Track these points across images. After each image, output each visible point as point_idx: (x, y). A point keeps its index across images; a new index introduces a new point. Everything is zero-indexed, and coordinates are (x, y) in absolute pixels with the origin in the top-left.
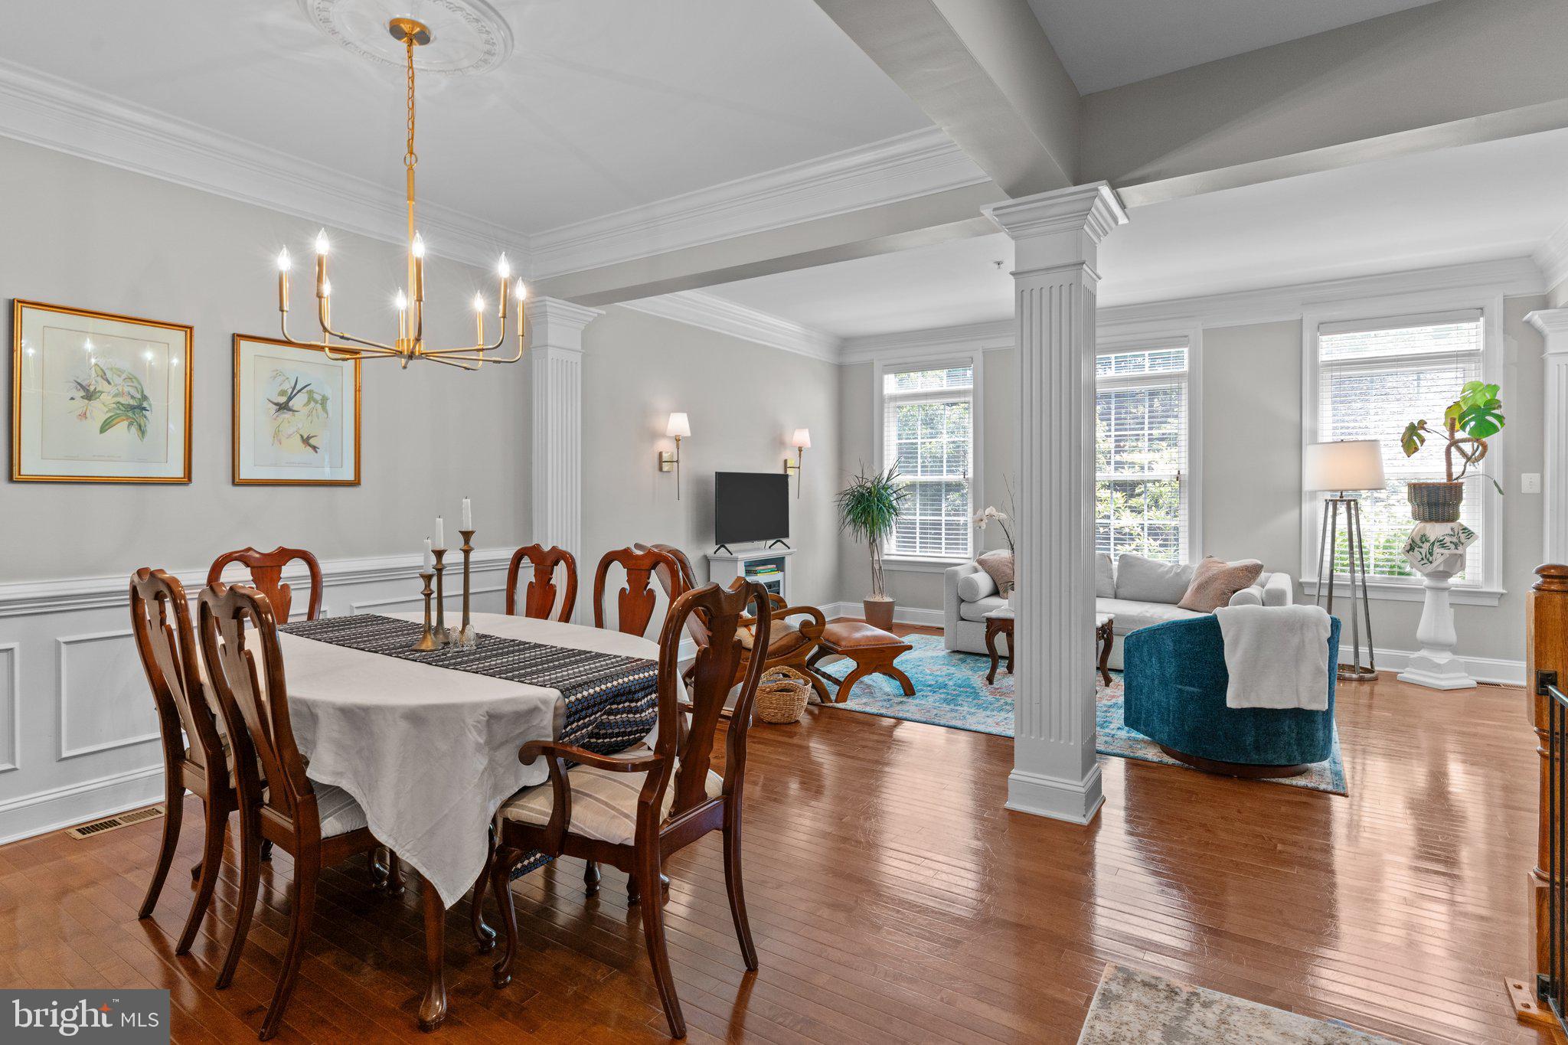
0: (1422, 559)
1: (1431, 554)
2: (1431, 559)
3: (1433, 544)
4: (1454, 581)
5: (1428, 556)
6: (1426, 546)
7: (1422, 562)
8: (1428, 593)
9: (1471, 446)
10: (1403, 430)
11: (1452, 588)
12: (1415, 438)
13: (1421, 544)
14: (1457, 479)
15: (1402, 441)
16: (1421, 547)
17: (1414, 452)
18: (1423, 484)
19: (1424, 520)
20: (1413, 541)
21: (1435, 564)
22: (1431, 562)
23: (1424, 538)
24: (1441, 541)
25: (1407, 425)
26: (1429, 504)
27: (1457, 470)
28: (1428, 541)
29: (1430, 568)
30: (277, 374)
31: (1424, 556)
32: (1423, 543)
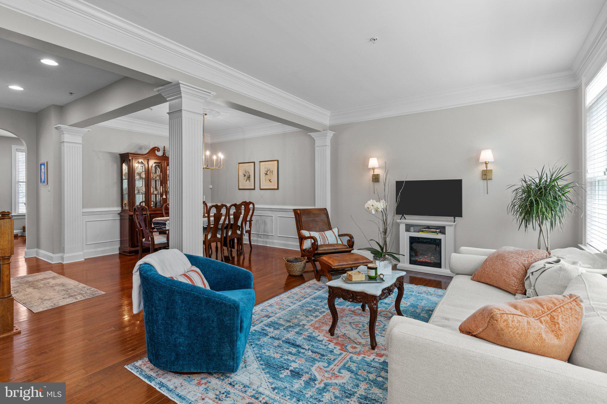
30: (265, 167)
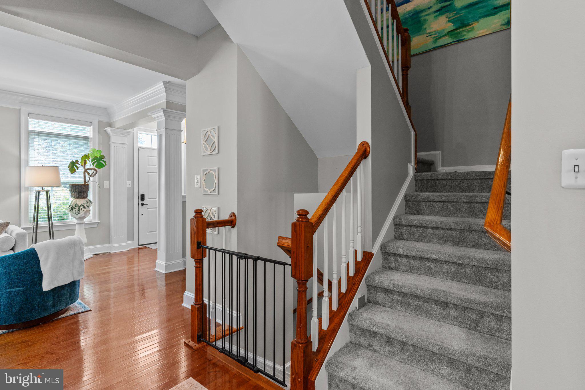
0: (76, 213)
1: (79, 211)
2: (79, 213)
3: (80, 207)
4: (86, 220)
5: (78, 211)
6: (77, 208)
7: (76, 214)
8: (77, 226)
9: (91, 171)
10: (69, 163)
11: (85, 223)
12: (74, 167)
13: (75, 207)
14: (87, 183)
15: (69, 168)
16: (75, 208)
17: (74, 172)
18: (76, 184)
19: (76, 198)
20: (72, 206)
21: (81, 214)
22: (79, 214)
23: (76, 205)
24: (83, 206)
25: (71, 161)
26: (79, 192)
27: (87, 179)
28: (78, 206)
29: (79, 216)
31: (76, 212)
32: (76, 207)
